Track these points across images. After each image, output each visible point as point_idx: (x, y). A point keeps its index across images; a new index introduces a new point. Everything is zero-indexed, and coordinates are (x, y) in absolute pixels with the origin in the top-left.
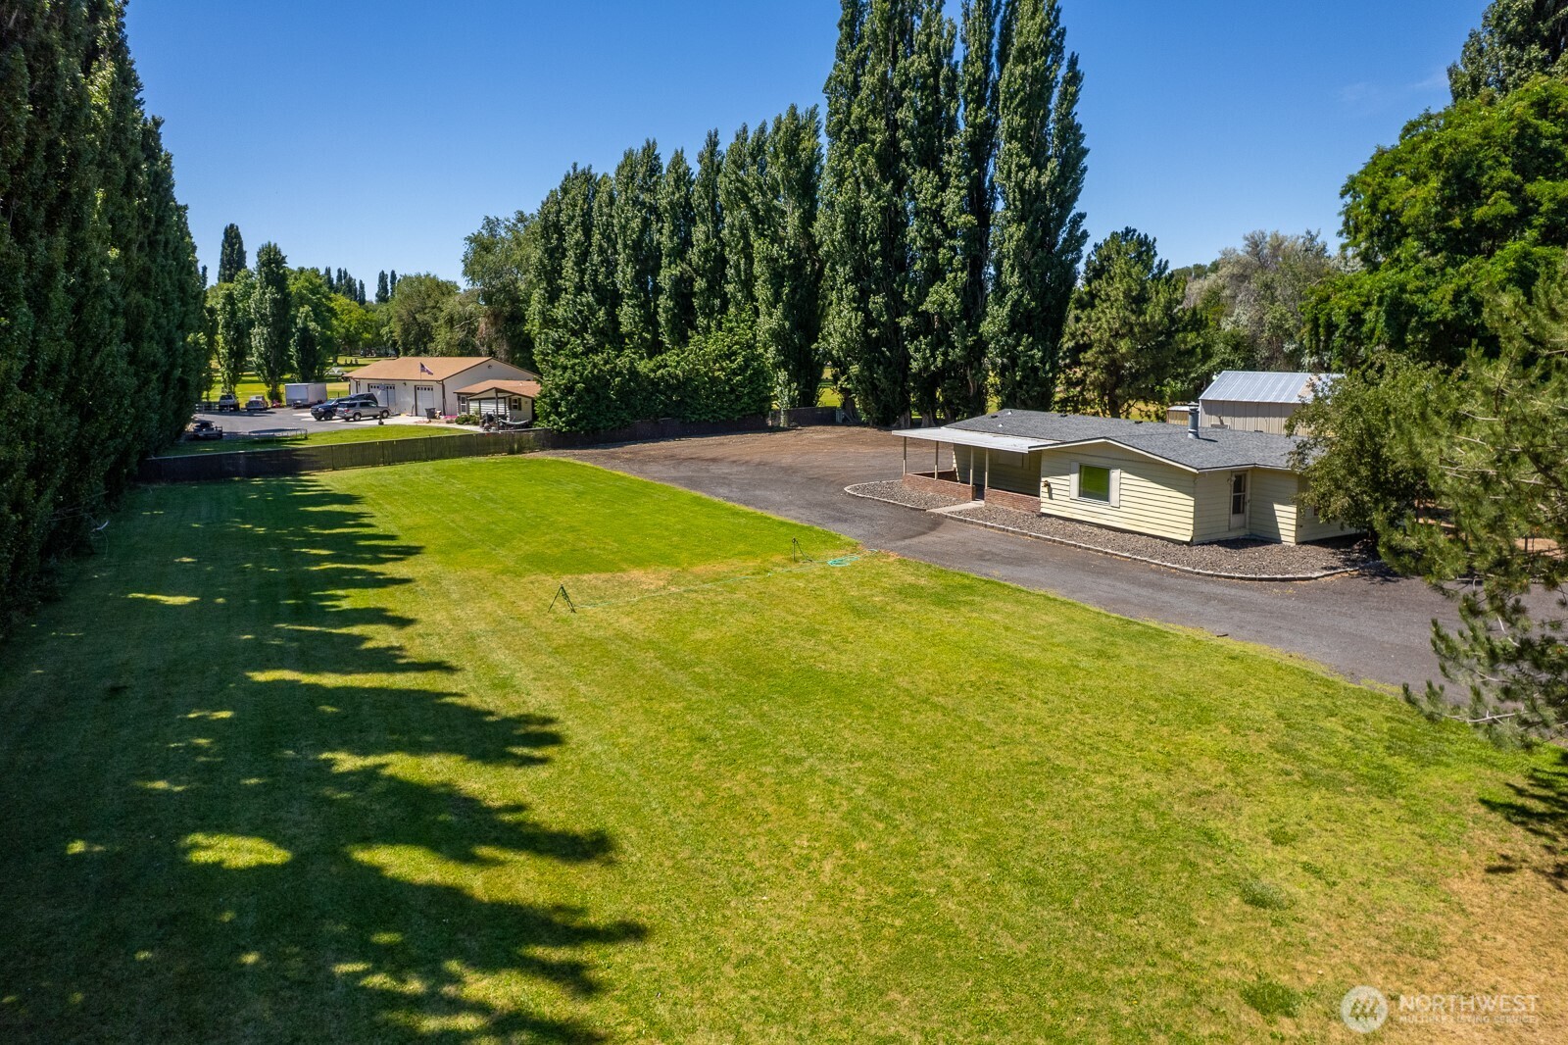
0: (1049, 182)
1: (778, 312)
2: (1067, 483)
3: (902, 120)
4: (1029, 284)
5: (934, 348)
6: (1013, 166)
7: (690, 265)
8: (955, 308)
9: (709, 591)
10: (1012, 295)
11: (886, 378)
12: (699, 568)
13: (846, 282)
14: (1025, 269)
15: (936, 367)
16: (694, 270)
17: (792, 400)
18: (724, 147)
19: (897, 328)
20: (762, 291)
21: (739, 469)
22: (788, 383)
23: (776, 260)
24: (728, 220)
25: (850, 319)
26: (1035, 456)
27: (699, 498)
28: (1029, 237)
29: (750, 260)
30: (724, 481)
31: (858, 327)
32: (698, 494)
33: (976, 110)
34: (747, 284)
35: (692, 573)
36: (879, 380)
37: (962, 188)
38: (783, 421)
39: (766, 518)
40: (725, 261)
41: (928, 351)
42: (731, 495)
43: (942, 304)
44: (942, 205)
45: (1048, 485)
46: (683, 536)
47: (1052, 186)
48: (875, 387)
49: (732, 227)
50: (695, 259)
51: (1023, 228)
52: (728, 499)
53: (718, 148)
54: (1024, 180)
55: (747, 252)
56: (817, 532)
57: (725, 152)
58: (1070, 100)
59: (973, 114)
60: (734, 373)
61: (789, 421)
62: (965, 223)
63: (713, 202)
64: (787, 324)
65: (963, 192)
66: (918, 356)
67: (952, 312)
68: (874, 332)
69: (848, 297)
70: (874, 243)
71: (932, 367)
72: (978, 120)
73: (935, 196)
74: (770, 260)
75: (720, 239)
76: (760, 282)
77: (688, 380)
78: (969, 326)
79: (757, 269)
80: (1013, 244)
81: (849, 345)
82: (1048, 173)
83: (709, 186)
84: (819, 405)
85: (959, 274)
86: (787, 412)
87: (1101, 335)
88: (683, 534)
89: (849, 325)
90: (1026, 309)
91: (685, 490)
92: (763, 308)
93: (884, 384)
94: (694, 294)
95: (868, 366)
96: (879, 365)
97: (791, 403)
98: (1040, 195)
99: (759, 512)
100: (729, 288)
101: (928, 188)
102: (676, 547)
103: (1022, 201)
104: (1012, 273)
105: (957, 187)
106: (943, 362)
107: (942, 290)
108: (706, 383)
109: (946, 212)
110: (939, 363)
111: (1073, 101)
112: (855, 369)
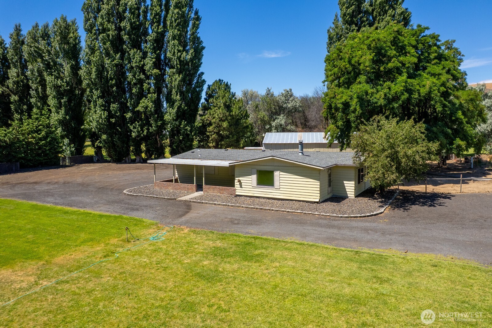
0: (191, 58)
1: (62, 111)
2: (250, 179)
3: (124, 27)
4: (184, 100)
5: (142, 127)
6: (176, 51)
7: (8, 88)
8: (153, 109)
9: (78, 278)
10: (177, 104)
11: (119, 140)
12: (60, 259)
13: (98, 98)
14: (182, 93)
15: (144, 135)
16: (10, 91)
17: (72, 153)
18: (24, 32)
19: (124, 118)
20: (52, 102)
21: (54, 186)
22: (69, 145)
23: (60, 87)
24: (30, 67)
25: (101, 114)
26: (232, 168)
27: (37, 205)
28: (183, 80)
29: (44, 86)
30: (48, 194)
31: (105, 118)
32: (34, 203)
33: (158, 26)
34: (44, 99)
35: (56, 264)
36: (116, 142)
37: (153, 58)
38: (67, 162)
39: (88, 213)
40: (29, 87)
41: (139, 128)
42: (57, 201)
43: (147, 107)
44: (144, 65)
45: (239, 181)
46: (35, 233)
47: (191, 60)
48: (114, 145)
49: (32, 71)
50: (11, 85)
51: (181, 76)
52: (56, 204)
53: (22, 33)
54: (180, 57)
55: (43, 83)
56: (126, 219)
57: (26, 35)
58: (196, 27)
59: (157, 27)
60: (40, 139)
61: (71, 162)
62: (155, 73)
63: (21, 58)
64: (68, 117)
65: (154, 60)
66: (135, 130)
67: (151, 111)
68: (113, 120)
69: (99, 104)
70: (112, 80)
71: (142, 135)
72: (159, 30)
73: (141, 61)
74: (57, 87)
75: (26, 76)
76: (50, 97)
77: (12, 144)
78: (158, 117)
79: (48, 91)
80: (177, 83)
81: (100, 126)
82: (190, 54)
83: (18, 51)
84: (84, 154)
85: (153, 95)
86: (69, 158)
87: (216, 120)
88: (34, 231)
89: (101, 117)
90: (183, 110)
91: (24, 201)
92: (53, 110)
93: (119, 143)
94: (12, 103)
95: (110, 135)
96: (116, 134)
97: (71, 154)
98: (187, 63)
99: (82, 210)
100: (33, 100)
101: (138, 57)
102: (33, 242)
103: (180, 65)
104: (177, 95)
105: (151, 57)
106: (147, 133)
107: (146, 101)
108: (24, 145)
109: (147, 68)
110: (145, 133)
111: (197, 28)
112: (104, 137)
